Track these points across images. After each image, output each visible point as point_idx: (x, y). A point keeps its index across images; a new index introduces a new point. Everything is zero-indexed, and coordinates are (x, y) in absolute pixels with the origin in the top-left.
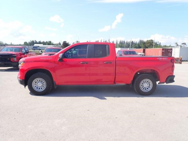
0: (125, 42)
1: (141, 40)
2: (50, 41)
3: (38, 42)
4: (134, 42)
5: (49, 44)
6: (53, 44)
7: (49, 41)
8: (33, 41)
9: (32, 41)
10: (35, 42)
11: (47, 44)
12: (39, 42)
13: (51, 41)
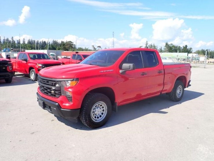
0: (36, 42)
1: (55, 41)
4: (46, 42)
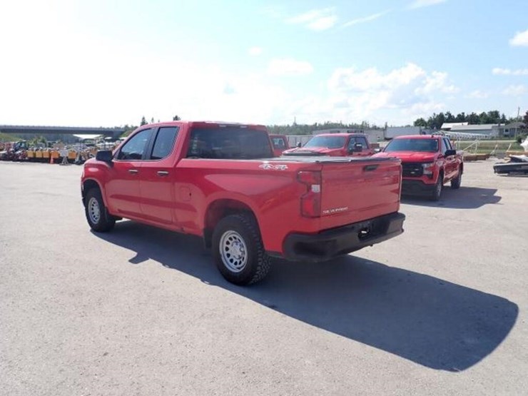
2: (493, 110)
3: (456, 116)
5: (488, 121)
6: (503, 121)
7: (491, 113)
8: (441, 116)
9: (439, 114)
10: (447, 116)
11: (482, 120)
12: (459, 115)
13: (498, 110)
